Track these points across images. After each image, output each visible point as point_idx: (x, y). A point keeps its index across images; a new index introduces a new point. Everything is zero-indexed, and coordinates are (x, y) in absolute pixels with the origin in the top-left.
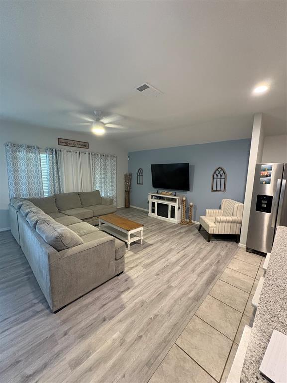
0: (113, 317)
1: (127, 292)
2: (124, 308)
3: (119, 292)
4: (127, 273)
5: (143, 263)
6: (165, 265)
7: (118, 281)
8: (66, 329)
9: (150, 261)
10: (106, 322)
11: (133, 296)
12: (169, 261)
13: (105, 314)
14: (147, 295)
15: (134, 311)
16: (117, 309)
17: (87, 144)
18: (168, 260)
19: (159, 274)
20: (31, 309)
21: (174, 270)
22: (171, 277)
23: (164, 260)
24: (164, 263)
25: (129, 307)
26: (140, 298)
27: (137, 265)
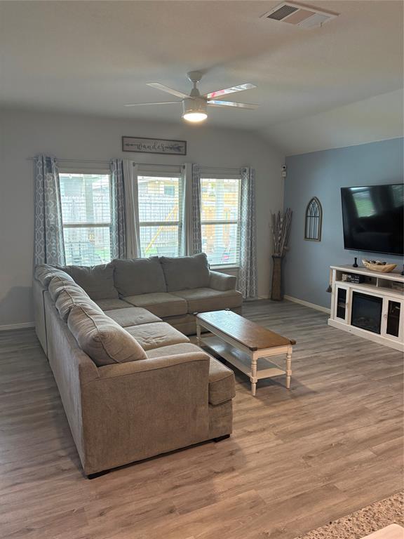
0: (188, 511)
1: (228, 476)
2: (215, 501)
3: (211, 471)
4: (237, 441)
5: (281, 428)
6: (333, 441)
7: (213, 452)
8: (104, 507)
9: (298, 425)
10: (173, 515)
11: (238, 486)
12: (348, 435)
13: (175, 503)
14: (270, 491)
15: (234, 511)
16: (199, 500)
17: (183, 144)
18: (344, 433)
19: (311, 457)
20: (53, 464)
21: (354, 457)
22: (342, 469)
23: (335, 430)
24: (334, 436)
25: (225, 502)
26: (253, 492)
27: (264, 430)
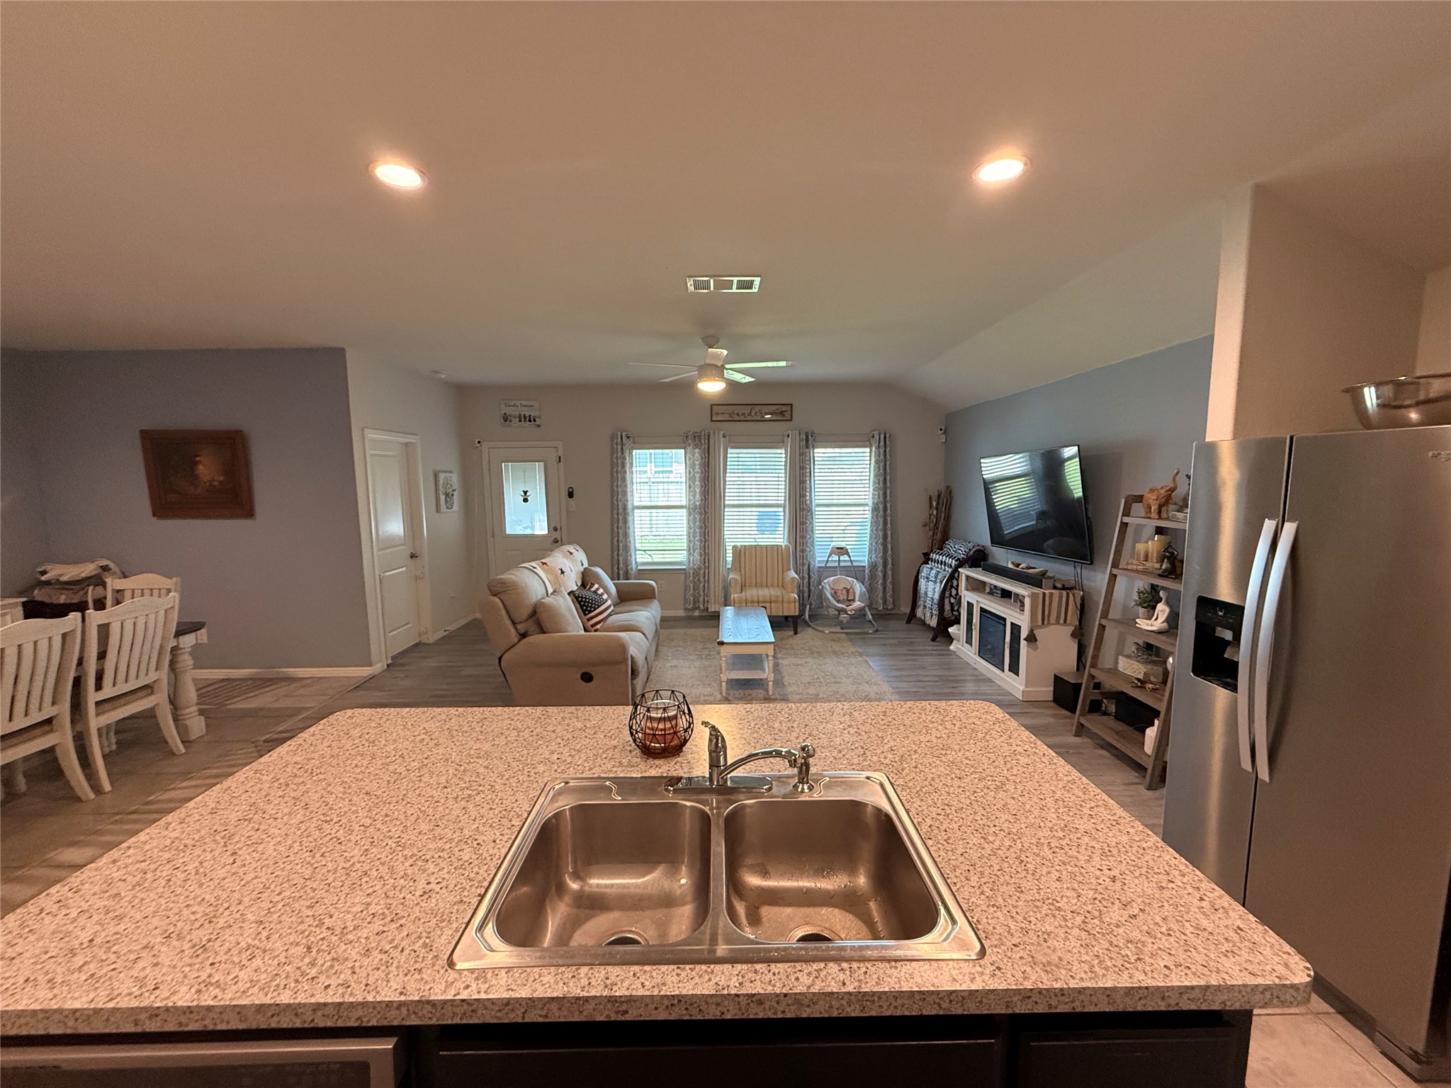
17: (788, 408)
